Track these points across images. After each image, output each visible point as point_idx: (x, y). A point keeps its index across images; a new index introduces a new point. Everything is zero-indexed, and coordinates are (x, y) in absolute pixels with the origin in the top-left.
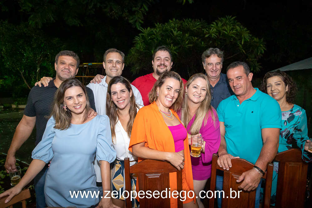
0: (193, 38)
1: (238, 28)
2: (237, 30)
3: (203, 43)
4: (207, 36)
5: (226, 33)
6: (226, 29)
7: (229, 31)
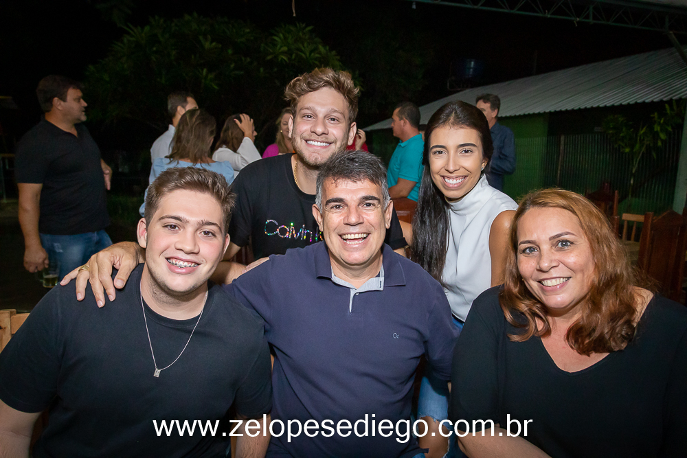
0: (243, 58)
1: (321, 48)
2: (320, 53)
3: (262, 70)
4: (269, 58)
5: (303, 55)
6: (303, 49)
7: (308, 54)
